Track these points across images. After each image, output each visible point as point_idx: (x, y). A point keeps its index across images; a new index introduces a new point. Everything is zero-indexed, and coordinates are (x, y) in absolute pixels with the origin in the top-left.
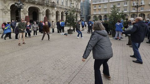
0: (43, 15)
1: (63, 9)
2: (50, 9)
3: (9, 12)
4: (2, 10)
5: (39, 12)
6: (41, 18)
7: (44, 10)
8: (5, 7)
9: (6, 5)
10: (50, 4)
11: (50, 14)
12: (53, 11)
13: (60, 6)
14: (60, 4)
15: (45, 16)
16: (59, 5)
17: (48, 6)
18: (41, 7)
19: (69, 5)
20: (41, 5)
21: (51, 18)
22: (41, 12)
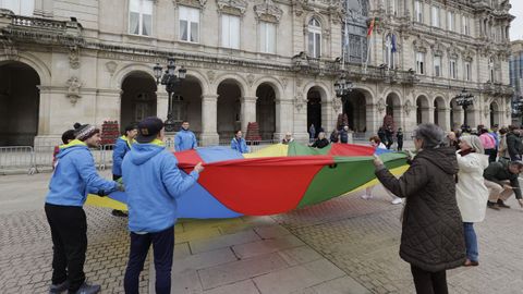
0: (380, 110)
1: (442, 88)
2: (399, 92)
3: (305, 107)
4: (293, 101)
5: (368, 102)
6: (375, 119)
7: (382, 96)
8: (299, 94)
9: (300, 89)
10: (400, 77)
11: (399, 107)
12: (408, 98)
13: (430, 80)
14: (430, 74)
15: (384, 114)
16: (425, 76)
17: (393, 84)
18: (374, 87)
19: (460, 75)
20: (375, 82)
21: (402, 119)
22: (374, 101)
